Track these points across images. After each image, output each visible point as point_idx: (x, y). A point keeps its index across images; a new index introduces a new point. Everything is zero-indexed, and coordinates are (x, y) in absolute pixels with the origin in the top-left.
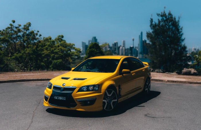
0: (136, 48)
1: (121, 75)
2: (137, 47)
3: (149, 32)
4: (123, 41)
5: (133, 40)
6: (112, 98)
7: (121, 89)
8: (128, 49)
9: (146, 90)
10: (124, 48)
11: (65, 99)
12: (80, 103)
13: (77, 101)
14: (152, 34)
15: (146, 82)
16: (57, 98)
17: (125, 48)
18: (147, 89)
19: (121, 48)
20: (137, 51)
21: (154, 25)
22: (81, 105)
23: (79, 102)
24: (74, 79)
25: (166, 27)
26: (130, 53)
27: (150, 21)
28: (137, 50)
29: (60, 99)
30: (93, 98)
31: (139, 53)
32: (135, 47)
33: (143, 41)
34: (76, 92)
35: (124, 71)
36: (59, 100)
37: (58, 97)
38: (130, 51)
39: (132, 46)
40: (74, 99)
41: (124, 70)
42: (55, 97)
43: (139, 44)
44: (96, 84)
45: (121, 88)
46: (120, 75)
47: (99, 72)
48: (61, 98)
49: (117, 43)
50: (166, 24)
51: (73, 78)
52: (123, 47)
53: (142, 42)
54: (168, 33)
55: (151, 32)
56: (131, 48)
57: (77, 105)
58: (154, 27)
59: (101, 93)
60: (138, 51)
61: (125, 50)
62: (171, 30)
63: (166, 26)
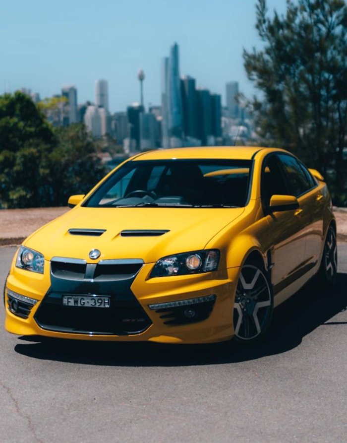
0: (154, 112)
1: (269, 216)
2: (156, 108)
3: (254, 49)
4: (96, 82)
5: (141, 78)
6: (256, 297)
7: (273, 264)
8: (119, 116)
9: (328, 268)
10: (102, 110)
11: (107, 306)
12: (161, 317)
13: (151, 309)
14: (266, 57)
15: (328, 239)
16: (76, 302)
17: (107, 111)
18: (330, 265)
19: (90, 111)
20: (159, 124)
21: (272, 22)
22: (165, 323)
23: (159, 311)
24: (124, 234)
25: (319, 30)
26: (129, 130)
27: (257, 7)
28: (159, 118)
29: (86, 305)
30: (204, 298)
31: (165, 131)
32: (151, 109)
33: (182, 82)
34: (147, 280)
35: (275, 201)
36: (84, 309)
37: (80, 298)
38: (129, 125)
39: (136, 104)
40: (141, 303)
41: (275, 198)
42: (65, 301)
43: (164, 97)
44: (209, 247)
45: (272, 262)
46: (265, 216)
47: (193, 207)
48: (88, 302)
49: (74, 91)
50: (318, 21)
51: (120, 231)
52: (100, 107)
53: (179, 85)
54: (329, 55)
55: (263, 50)
56: (134, 114)
57: (152, 323)
58: (271, 29)
59: (227, 278)
60: (164, 123)
61: (109, 119)
62: (337, 41)
63: (320, 26)
